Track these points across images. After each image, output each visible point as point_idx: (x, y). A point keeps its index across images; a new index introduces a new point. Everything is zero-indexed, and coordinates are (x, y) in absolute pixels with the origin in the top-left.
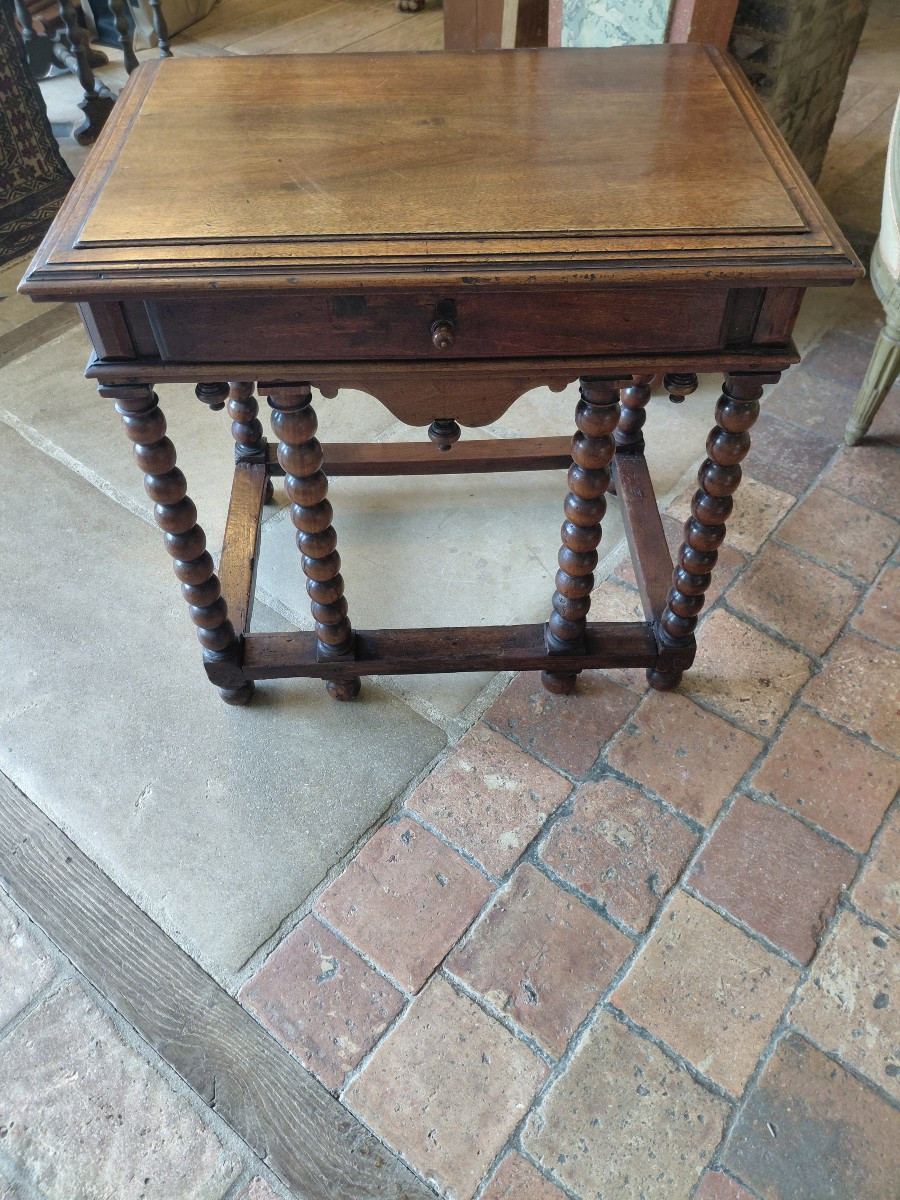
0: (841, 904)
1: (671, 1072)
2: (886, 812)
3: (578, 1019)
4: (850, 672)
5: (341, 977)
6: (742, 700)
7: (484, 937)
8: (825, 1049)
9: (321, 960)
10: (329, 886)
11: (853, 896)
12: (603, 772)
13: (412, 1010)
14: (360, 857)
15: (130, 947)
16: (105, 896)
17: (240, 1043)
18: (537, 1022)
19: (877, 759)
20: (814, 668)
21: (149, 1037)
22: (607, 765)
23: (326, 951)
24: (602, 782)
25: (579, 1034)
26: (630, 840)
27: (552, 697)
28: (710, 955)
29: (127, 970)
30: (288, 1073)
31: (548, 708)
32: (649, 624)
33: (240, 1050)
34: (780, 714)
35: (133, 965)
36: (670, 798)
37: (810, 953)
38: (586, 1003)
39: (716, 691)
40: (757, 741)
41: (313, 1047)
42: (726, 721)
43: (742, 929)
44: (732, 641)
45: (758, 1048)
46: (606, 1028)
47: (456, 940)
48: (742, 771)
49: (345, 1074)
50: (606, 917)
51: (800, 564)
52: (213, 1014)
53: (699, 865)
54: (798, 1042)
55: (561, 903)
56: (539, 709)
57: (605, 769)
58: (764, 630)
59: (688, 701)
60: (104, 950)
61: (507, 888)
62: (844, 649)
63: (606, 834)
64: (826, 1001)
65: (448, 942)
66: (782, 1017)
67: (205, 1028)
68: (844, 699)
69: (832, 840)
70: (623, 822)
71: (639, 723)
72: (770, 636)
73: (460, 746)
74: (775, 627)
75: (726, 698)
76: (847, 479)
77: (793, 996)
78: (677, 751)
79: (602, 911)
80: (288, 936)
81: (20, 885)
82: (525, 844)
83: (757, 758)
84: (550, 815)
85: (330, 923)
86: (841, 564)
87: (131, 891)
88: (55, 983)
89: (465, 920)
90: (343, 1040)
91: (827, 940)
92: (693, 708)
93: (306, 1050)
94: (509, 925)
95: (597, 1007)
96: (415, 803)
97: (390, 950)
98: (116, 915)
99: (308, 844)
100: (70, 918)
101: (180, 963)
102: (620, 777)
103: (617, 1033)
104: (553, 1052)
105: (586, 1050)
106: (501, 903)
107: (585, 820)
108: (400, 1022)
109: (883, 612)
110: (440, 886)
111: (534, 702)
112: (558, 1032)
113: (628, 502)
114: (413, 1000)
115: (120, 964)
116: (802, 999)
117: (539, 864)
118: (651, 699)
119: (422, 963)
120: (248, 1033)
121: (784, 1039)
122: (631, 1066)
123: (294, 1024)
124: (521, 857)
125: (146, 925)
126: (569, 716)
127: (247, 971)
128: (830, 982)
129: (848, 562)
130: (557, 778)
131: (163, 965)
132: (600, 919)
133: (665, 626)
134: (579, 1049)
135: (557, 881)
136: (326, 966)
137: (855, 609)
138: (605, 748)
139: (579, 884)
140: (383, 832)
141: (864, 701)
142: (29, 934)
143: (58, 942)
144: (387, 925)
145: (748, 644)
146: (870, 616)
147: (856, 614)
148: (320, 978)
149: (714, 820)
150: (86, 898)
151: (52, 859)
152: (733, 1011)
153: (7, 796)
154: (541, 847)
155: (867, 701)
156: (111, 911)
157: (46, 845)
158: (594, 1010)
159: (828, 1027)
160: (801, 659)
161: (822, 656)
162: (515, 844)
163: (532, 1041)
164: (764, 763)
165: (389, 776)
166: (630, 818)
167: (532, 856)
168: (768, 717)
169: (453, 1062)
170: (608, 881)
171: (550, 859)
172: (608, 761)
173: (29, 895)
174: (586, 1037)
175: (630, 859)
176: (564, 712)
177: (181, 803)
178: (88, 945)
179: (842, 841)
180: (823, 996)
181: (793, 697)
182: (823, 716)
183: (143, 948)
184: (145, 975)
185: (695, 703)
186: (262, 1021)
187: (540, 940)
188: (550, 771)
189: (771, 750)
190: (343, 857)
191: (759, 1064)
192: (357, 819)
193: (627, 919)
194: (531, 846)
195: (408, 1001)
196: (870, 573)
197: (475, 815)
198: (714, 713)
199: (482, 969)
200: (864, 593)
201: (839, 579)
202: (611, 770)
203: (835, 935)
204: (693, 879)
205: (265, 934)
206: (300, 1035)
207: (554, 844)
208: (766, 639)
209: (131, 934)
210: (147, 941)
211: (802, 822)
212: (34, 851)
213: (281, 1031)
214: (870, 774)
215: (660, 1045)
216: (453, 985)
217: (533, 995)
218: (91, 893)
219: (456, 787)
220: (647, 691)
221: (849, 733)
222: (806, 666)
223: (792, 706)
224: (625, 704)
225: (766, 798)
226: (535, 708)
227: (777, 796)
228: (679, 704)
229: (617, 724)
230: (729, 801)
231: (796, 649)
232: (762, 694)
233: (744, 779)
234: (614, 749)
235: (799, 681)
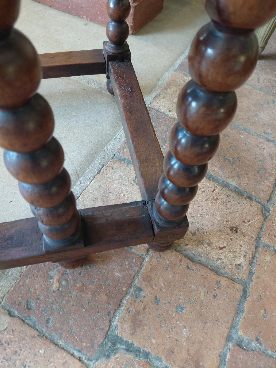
6: (221, 249)
12: (114, 344)
20: (265, 211)
22: (117, 336)
24: (113, 358)
27: (68, 271)
31: (64, 283)
32: (144, 203)
34: (249, 256)
36: (174, 362)
39: (200, 243)
40: (237, 286)
42: (211, 270)
44: (205, 198)
48: (230, 319)
51: (240, 134)
56: (56, 286)
57: (116, 341)
58: (226, 186)
59: (180, 256)
71: (143, 286)
72: (231, 190)
74: (233, 183)
75: (209, 249)
76: (256, 79)
78: (177, 309)
83: (240, 303)
86: (265, 132)
92: (185, 262)
102: (129, 348)
111: (51, 278)
113: (121, 96)
118: (151, 258)
126: (83, 289)
129: (269, 131)
130: (71, 361)
133: (159, 211)
138: (114, 317)
145: (217, 199)
160: (255, 207)
161: (268, 201)
168: (241, 260)
172: (118, 332)
176: (78, 285)
181: (256, 239)
185: (186, 257)
188: (65, 354)
189: (249, 291)
198: (201, 264)
201: (266, 143)
202: (121, 341)
208: (229, 193)
220: (147, 251)
222: (260, 211)
223: (257, 247)
224: (131, 267)
225: (254, 344)
226: (52, 285)
227: (261, 339)
228: (174, 261)
229: (124, 289)
230: (225, 354)
231: (251, 199)
232: (234, 240)
233: (233, 326)
234: (123, 318)
235: (258, 225)
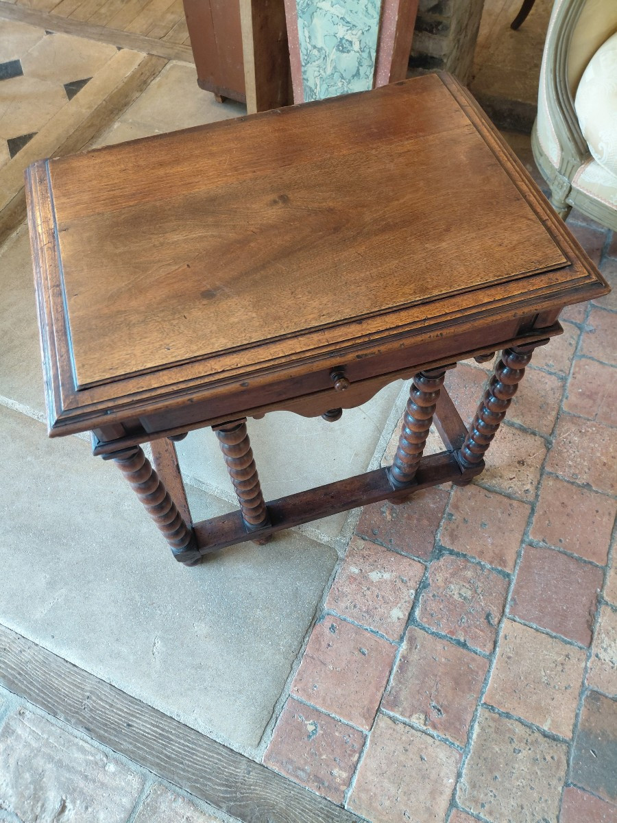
0: (599, 602)
1: (530, 735)
2: (611, 535)
3: (469, 718)
4: (570, 442)
5: (322, 732)
6: (511, 479)
7: (400, 682)
8: (611, 696)
9: (306, 725)
10: (295, 675)
11: (605, 595)
12: (440, 551)
13: (371, 741)
14: (308, 649)
15: (185, 751)
16: (155, 721)
17: (275, 792)
18: (447, 727)
19: (599, 500)
20: (548, 444)
21: (218, 806)
22: (441, 546)
23: (307, 718)
24: (442, 559)
25: (472, 727)
26: (469, 594)
27: (395, 507)
28: (533, 656)
29: (188, 766)
30: (309, 801)
31: (394, 515)
32: (449, 452)
33: (276, 796)
34: (535, 483)
35: (191, 762)
36: (485, 558)
37: (589, 638)
38: (471, 707)
39: (494, 476)
40: (526, 506)
41: (319, 780)
42: (505, 496)
43: (547, 634)
45: (574, 706)
46: (487, 719)
47: (383, 689)
48: (523, 529)
49: (344, 792)
50: (468, 648)
52: (253, 778)
53: (513, 599)
54: (596, 696)
55: (439, 647)
56: (389, 518)
57: (441, 549)
59: (478, 488)
60: (169, 757)
61: (404, 646)
62: (563, 426)
63: (454, 594)
64: (604, 666)
65: (379, 692)
66: (583, 683)
67: (250, 789)
68: (570, 463)
69: (585, 561)
70: (462, 583)
71: (453, 512)
72: (516, 428)
73: (347, 556)
74: (518, 421)
75: (501, 480)
77: (586, 668)
78: (481, 525)
79: (464, 645)
80: (281, 715)
81: (97, 730)
82: (407, 614)
83: (530, 517)
84: (417, 590)
85: (304, 699)
86: (547, 365)
87: (171, 713)
88: (146, 788)
89: (385, 674)
90: (336, 772)
91: (597, 628)
92: (483, 492)
93: (316, 784)
94: (412, 670)
95: (478, 707)
96: (331, 604)
97: (346, 707)
98: (167, 732)
99: (274, 652)
100: (139, 742)
101: (220, 752)
102: (451, 552)
103: (494, 720)
104: (461, 742)
105: (478, 735)
106: (403, 657)
107: (439, 588)
108: (366, 750)
109: (581, 394)
110: (363, 656)
111: (384, 512)
112: (460, 729)
114: (370, 734)
115: (182, 763)
116: (591, 669)
117: (419, 625)
118: (456, 492)
119: (368, 710)
120: (277, 784)
121: (587, 696)
122: (507, 738)
123: (303, 770)
124: (406, 624)
125: (189, 732)
126: (409, 518)
127: (263, 744)
128: (604, 654)
129: (551, 362)
130: (414, 563)
131: (209, 756)
132: (465, 651)
133: (463, 455)
134: (474, 736)
135: (433, 633)
136: (310, 728)
137: (563, 395)
138: (437, 534)
139: (446, 632)
140: (317, 629)
141: (582, 461)
142: (117, 762)
143: (137, 761)
144: (339, 691)
145: (505, 438)
146: (573, 399)
147: (564, 400)
148: (309, 737)
149: (515, 567)
150: (143, 725)
151: (111, 706)
152: (554, 687)
153: (63, 670)
154: (417, 613)
155: (584, 461)
156: (163, 730)
157: (103, 697)
158: (476, 710)
159: (609, 682)
160: (539, 441)
161: (550, 435)
162: (401, 616)
163: (447, 740)
164: (534, 519)
165: (310, 590)
166: (466, 579)
167: (413, 620)
168: (528, 487)
169: (405, 766)
170: (463, 625)
171: (425, 620)
172: (441, 543)
173: (106, 734)
174: (476, 726)
175: (472, 607)
176: (405, 516)
177: (182, 644)
178: (157, 757)
179: (591, 560)
180: (602, 664)
181: (540, 469)
182: (560, 477)
183: (193, 749)
184: (200, 766)
185: (483, 488)
186: (283, 774)
187: (433, 675)
188: (408, 559)
189: (536, 509)
190: (298, 654)
191: (577, 715)
192: (299, 626)
193: (480, 647)
194: (411, 614)
195: (367, 736)
196: (566, 367)
197: (371, 603)
198: (496, 493)
199: (405, 703)
200: (566, 383)
201: (548, 376)
202: (445, 549)
203: (600, 623)
204: (512, 609)
205: (266, 717)
206: (309, 776)
207: (424, 610)
208: (515, 431)
209: (182, 741)
210: (195, 744)
211: (565, 554)
212: (97, 704)
213: (297, 777)
214: (597, 511)
215: (519, 720)
216: (390, 718)
217: (439, 710)
218: (146, 721)
219: (354, 586)
220: (452, 487)
221: (579, 486)
222: (543, 444)
223: (541, 475)
224: (441, 500)
225: (541, 544)
226: (386, 517)
227: (547, 540)
228: (474, 492)
229: (440, 515)
230: (520, 552)
231: (534, 434)
232: (522, 471)
233: (525, 534)
234: (443, 534)
235: (541, 457)
